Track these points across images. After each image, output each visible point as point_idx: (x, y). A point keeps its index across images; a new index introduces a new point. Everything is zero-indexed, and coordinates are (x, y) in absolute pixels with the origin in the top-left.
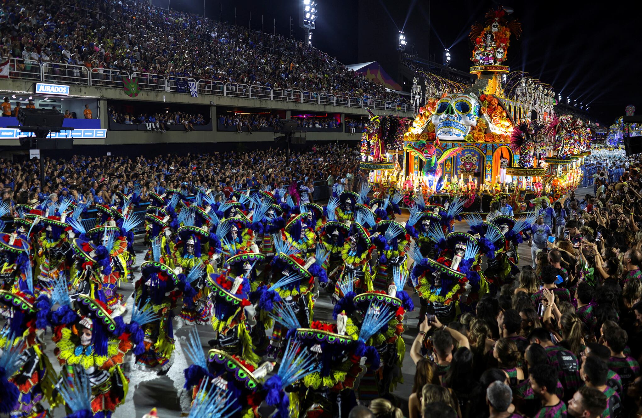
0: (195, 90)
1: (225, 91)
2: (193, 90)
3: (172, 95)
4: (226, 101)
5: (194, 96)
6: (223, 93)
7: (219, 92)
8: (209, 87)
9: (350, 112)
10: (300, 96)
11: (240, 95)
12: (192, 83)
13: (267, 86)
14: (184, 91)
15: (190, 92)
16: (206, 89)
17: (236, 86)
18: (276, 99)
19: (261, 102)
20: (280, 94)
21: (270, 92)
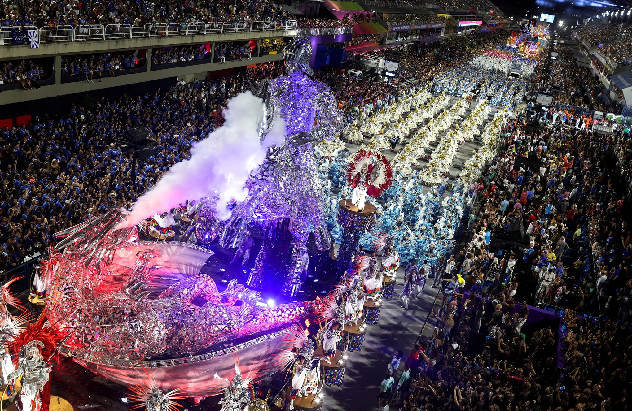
0: (36, 39)
1: (74, 36)
2: (33, 39)
3: (6, 49)
4: (74, 48)
5: (35, 47)
6: (71, 38)
7: (66, 38)
8: (54, 33)
9: (222, 40)
10: (165, 29)
11: (94, 37)
12: (32, 32)
13: (126, 22)
14: (22, 43)
15: (29, 43)
16: (51, 36)
17: (88, 27)
18: (136, 37)
19: (117, 42)
20: (141, 30)
21: (129, 29)
